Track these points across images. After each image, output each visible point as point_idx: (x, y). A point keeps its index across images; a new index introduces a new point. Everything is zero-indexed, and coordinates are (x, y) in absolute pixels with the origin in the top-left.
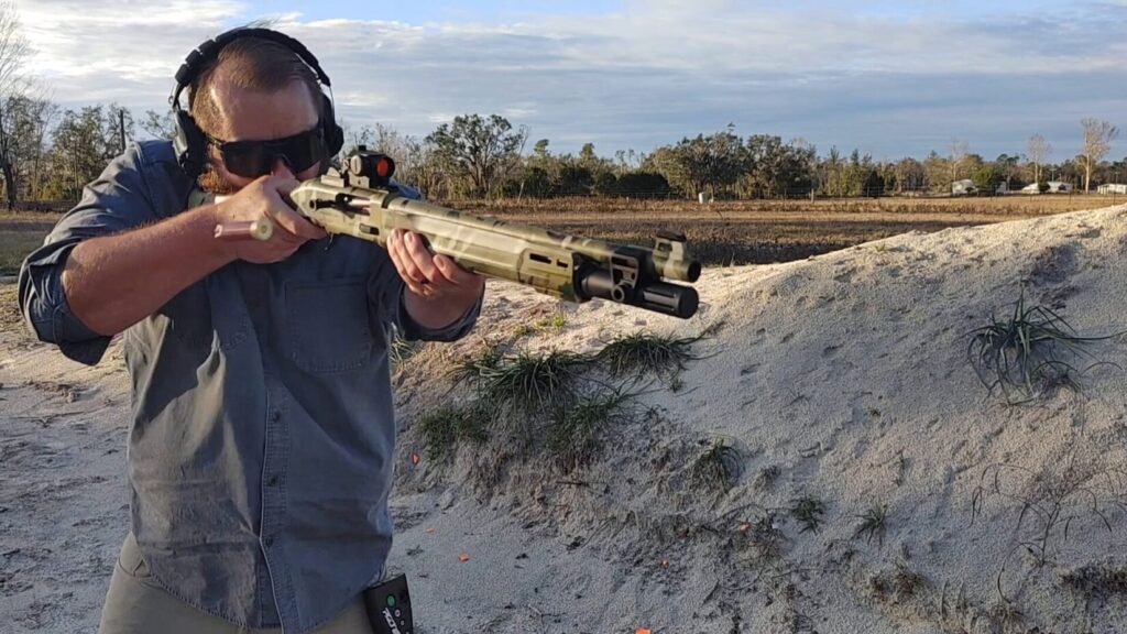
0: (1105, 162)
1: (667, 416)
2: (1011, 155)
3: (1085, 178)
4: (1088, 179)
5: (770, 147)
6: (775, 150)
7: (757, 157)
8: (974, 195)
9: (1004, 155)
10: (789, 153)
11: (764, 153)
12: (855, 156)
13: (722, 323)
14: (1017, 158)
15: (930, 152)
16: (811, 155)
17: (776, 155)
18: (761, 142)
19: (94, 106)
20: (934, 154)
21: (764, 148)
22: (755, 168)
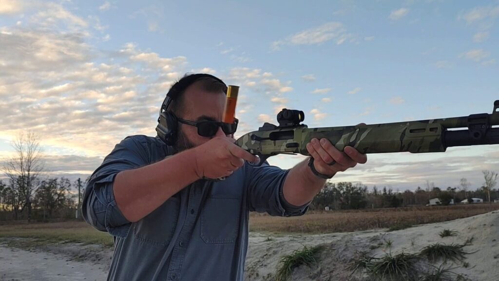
0: (494, 189)
1: (469, 278)
2: (453, 187)
3: (488, 197)
4: (489, 197)
5: (347, 187)
6: (349, 188)
7: (342, 192)
8: (440, 205)
9: (450, 188)
10: (356, 189)
11: (345, 190)
12: (385, 190)
13: (473, 238)
14: (455, 188)
15: (417, 187)
16: (365, 190)
17: (350, 191)
18: (343, 185)
19: (54, 179)
20: (419, 188)
21: (345, 188)
22: (341, 196)
